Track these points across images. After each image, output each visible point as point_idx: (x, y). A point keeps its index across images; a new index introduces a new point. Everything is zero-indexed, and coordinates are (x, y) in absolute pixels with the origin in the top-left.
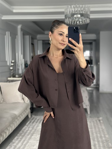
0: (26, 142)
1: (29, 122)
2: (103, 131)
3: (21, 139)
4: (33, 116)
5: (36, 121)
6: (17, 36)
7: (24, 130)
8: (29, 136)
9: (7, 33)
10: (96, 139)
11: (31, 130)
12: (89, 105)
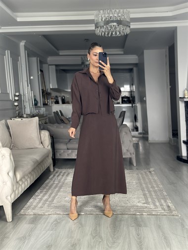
0: (53, 195)
1: (52, 176)
2: (155, 181)
3: (47, 192)
4: (56, 169)
5: (62, 174)
6: (19, 58)
7: (48, 183)
8: (57, 189)
9: (6, 51)
10: (146, 190)
11: (57, 184)
12: (135, 153)
